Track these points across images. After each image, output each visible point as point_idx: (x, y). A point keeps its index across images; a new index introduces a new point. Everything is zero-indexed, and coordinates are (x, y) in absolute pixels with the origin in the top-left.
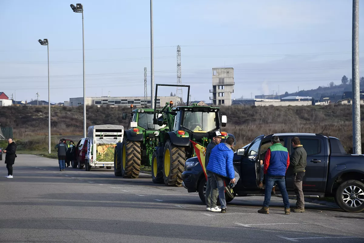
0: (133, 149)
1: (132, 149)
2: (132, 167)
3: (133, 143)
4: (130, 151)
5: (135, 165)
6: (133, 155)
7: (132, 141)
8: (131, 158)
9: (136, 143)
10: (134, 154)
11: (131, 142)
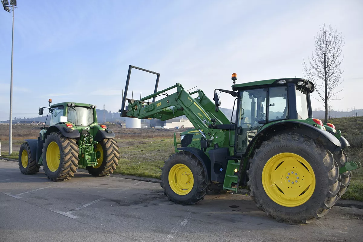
0: (71, 148)
1: (69, 148)
2: (69, 169)
3: (68, 140)
4: (67, 151)
5: (73, 166)
6: (71, 155)
7: (67, 138)
8: (69, 159)
9: (72, 140)
10: (72, 153)
11: (67, 140)
